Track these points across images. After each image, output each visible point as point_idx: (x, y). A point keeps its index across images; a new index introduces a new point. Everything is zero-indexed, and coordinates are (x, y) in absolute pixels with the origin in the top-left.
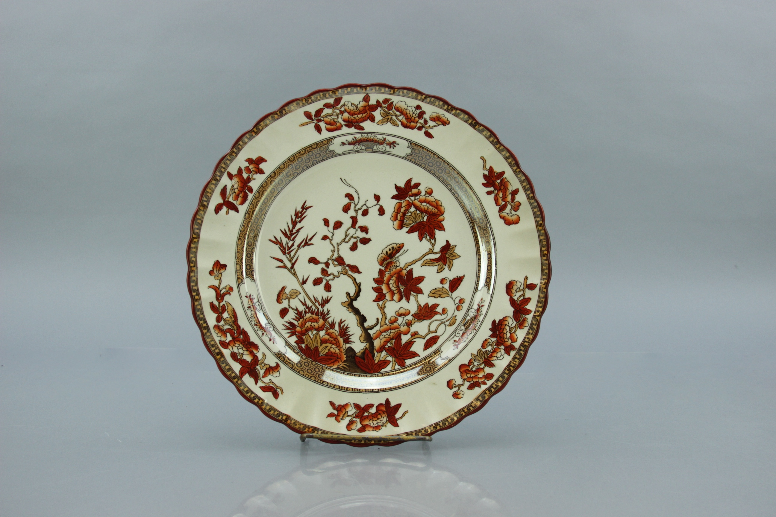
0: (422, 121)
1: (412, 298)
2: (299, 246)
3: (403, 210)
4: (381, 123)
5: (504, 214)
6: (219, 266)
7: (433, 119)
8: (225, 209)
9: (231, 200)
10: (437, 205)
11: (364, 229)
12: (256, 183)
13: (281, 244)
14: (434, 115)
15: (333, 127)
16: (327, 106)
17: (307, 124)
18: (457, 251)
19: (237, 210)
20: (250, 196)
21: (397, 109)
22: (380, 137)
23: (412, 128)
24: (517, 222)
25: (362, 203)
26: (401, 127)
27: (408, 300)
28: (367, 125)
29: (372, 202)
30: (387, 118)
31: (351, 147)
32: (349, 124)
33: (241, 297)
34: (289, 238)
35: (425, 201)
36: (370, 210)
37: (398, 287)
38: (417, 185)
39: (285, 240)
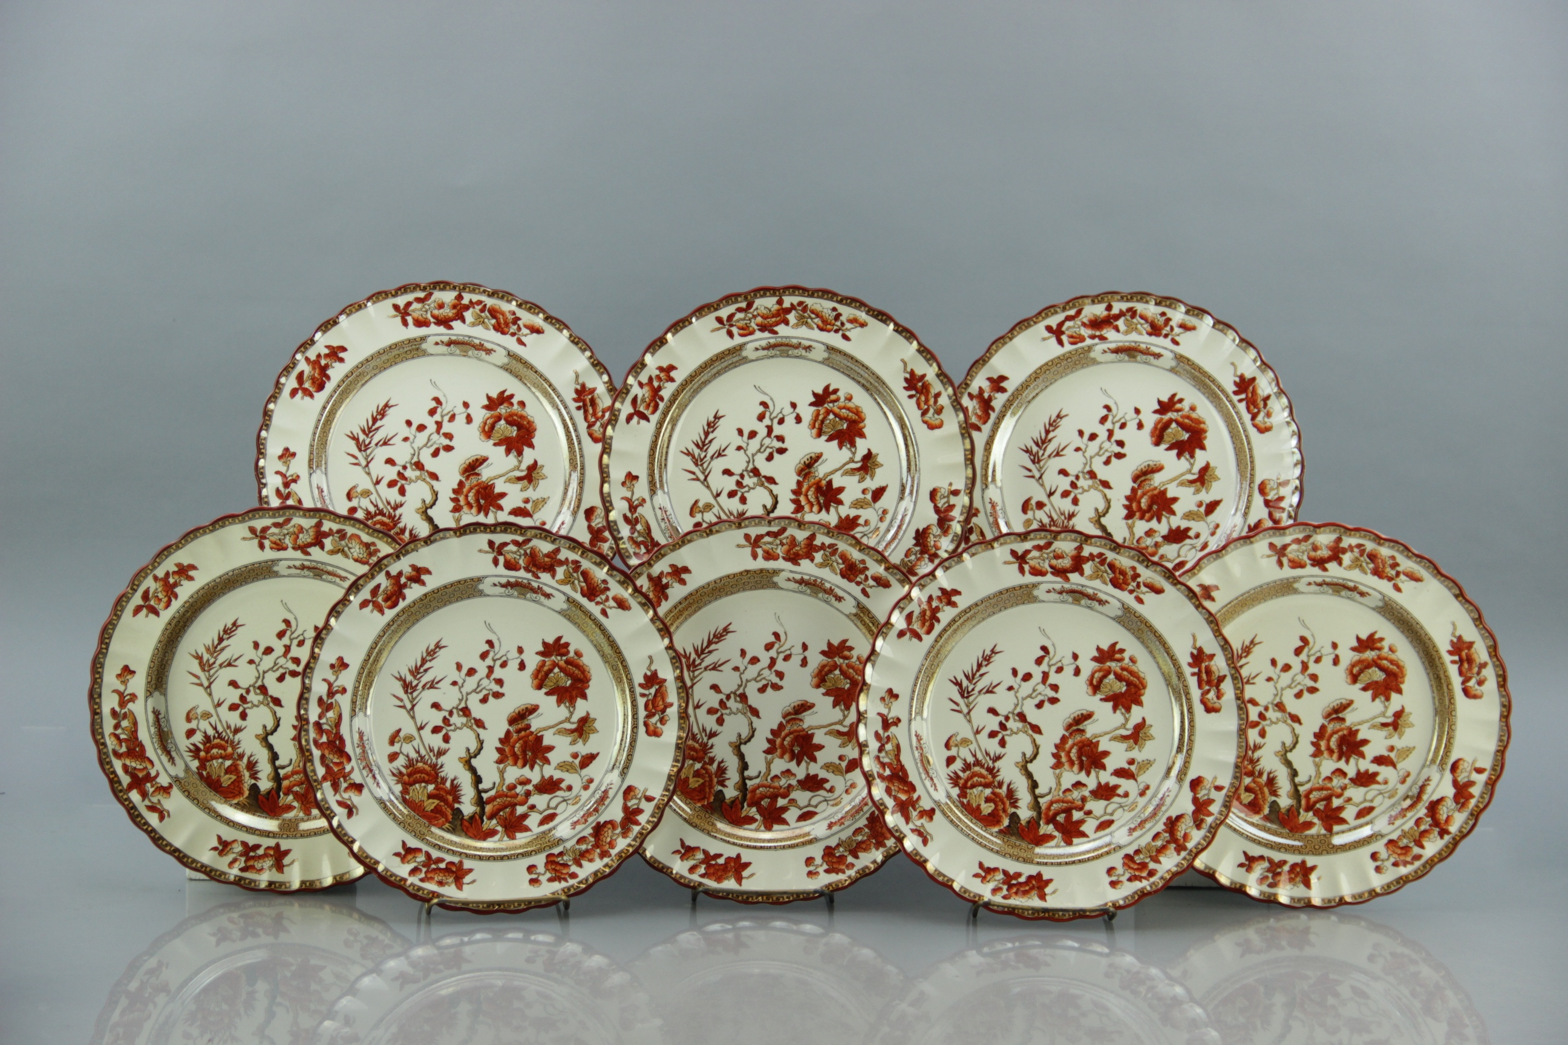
0: (838, 323)
1: (832, 510)
2: (712, 458)
3: (821, 417)
4: (796, 326)
5: (926, 418)
6: (631, 478)
7: (851, 321)
8: (636, 418)
9: (642, 409)
10: (857, 412)
11: (780, 439)
12: (667, 391)
13: (693, 456)
14: (851, 317)
15: (746, 331)
16: (739, 310)
17: (718, 329)
18: (879, 459)
19: (648, 420)
20: (662, 405)
21: (812, 312)
22: (795, 341)
23: (829, 331)
24: (940, 426)
25: (777, 410)
26: (817, 330)
27: (828, 511)
28: (781, 329)
29: (788, 409)
30: (802, 322)
31: (765, 352)
32: (763, 328)
33: (654, 508)
34: (701, 449)
35: (844, 408)
36: (786, 419)
37: (817, 498)
38: (836, 391)
39: (697, 452)
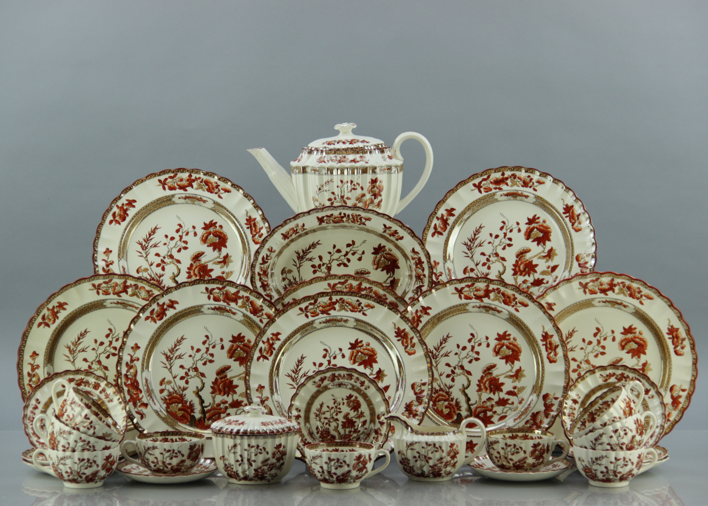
0: (360, 308)
3: (354, 355)
4: (340, 310)
5: (407, 350)
6: (261, 387)
7: (366, 306)
8: (262, 359)
9: (265, 354)
10: (373, 351)
12: (277, 345)
13: (291, 377)
14: (367, 304)
15: (315, 314)
16: (311, 304)
17: (301, 314)
18: (385, 373)
19: (268, 359)
20: (274, 352)
21: (347, 303)
22: (339, 318)
23: (356, 312)
24: (414, 353)
25: (332, 353)
26: (350, 312)
28: (332, 312)
29: (338, 352)
30: (342, 308)
31: (325, 325)
32: (323, 312)
33: (273, 401)
34: (295, 373)
35: (366, 349)
36: (337, 356)
38: (361, 342)
39: (293, 375)
